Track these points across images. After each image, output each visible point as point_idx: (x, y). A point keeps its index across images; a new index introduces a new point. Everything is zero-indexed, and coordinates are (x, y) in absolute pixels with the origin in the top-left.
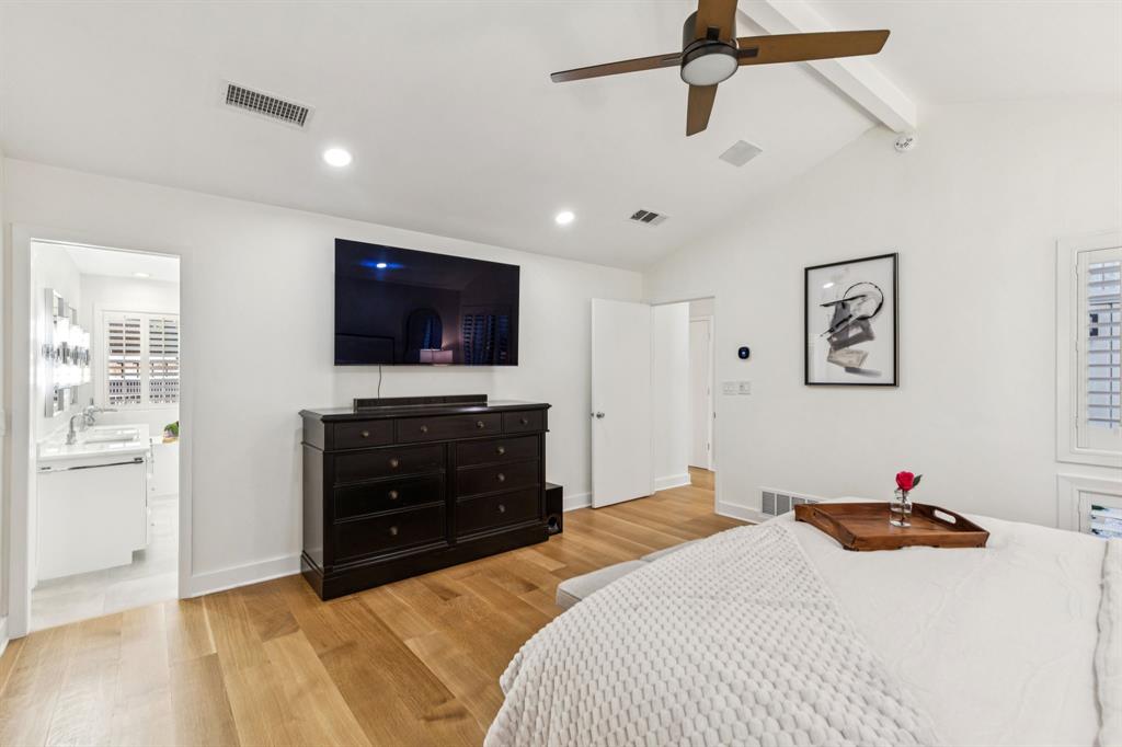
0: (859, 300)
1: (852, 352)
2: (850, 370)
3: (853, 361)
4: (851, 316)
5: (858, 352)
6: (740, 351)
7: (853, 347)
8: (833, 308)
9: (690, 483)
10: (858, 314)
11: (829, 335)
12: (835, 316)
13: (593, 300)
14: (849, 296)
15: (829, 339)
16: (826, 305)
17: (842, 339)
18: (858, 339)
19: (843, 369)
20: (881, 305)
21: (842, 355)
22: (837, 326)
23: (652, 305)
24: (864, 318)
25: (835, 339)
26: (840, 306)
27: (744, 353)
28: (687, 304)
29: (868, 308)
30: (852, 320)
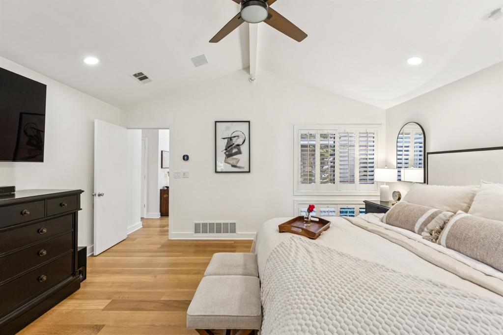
0: (237, 138)
1: (234, 159)
2: (233, 166)
3: (234, 162)
4: (234, 144)
5: (236, 159)
6: (184, 156)
7: (234, 157)
8: (226, 140)
9: (142, 227)
10: (236, 144)
11: (225, 151)
12: (227, 143)
13: (96, 121)
14: (233, 135)
15: (225, 153)
16: (224, 139)
17: (230, 153)
18: (236, 154)
19: (230, 166)
20: (244, 140)
21: (230, 160)
22: (228, 147)
23: (128, 129)
24: (238, 145)
25: (227, 153)
26: (229, 139)
27: (186, 158)
28: (141, 130)
29: (240, 141)
30: (234, 145)
